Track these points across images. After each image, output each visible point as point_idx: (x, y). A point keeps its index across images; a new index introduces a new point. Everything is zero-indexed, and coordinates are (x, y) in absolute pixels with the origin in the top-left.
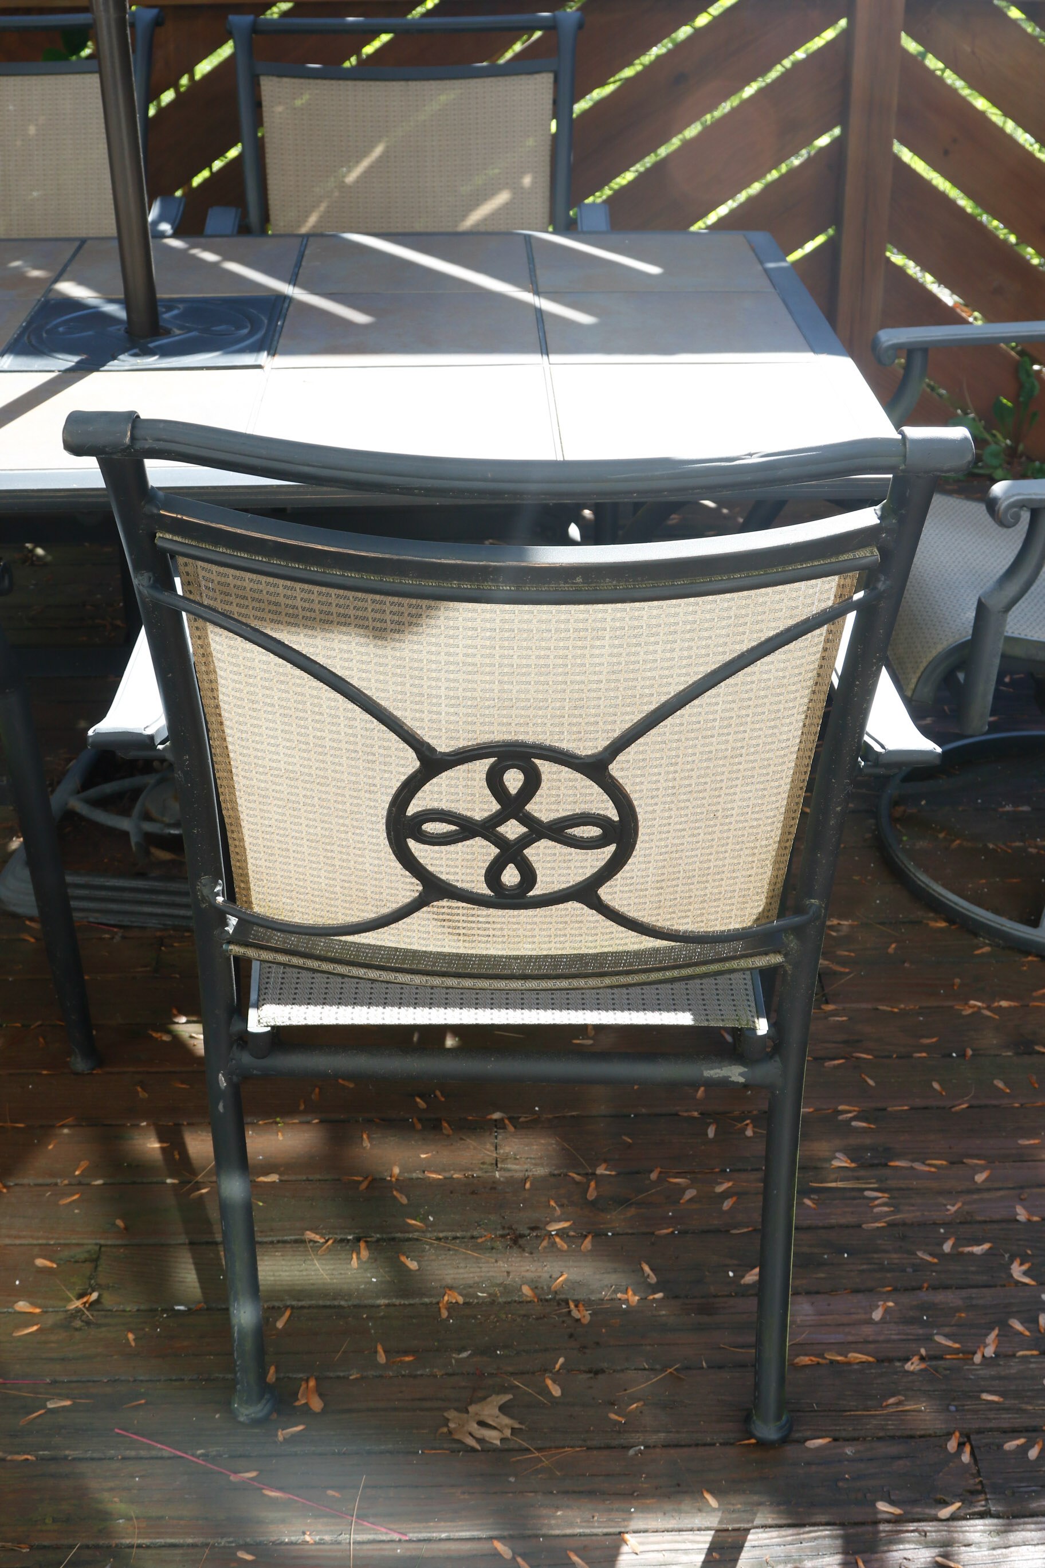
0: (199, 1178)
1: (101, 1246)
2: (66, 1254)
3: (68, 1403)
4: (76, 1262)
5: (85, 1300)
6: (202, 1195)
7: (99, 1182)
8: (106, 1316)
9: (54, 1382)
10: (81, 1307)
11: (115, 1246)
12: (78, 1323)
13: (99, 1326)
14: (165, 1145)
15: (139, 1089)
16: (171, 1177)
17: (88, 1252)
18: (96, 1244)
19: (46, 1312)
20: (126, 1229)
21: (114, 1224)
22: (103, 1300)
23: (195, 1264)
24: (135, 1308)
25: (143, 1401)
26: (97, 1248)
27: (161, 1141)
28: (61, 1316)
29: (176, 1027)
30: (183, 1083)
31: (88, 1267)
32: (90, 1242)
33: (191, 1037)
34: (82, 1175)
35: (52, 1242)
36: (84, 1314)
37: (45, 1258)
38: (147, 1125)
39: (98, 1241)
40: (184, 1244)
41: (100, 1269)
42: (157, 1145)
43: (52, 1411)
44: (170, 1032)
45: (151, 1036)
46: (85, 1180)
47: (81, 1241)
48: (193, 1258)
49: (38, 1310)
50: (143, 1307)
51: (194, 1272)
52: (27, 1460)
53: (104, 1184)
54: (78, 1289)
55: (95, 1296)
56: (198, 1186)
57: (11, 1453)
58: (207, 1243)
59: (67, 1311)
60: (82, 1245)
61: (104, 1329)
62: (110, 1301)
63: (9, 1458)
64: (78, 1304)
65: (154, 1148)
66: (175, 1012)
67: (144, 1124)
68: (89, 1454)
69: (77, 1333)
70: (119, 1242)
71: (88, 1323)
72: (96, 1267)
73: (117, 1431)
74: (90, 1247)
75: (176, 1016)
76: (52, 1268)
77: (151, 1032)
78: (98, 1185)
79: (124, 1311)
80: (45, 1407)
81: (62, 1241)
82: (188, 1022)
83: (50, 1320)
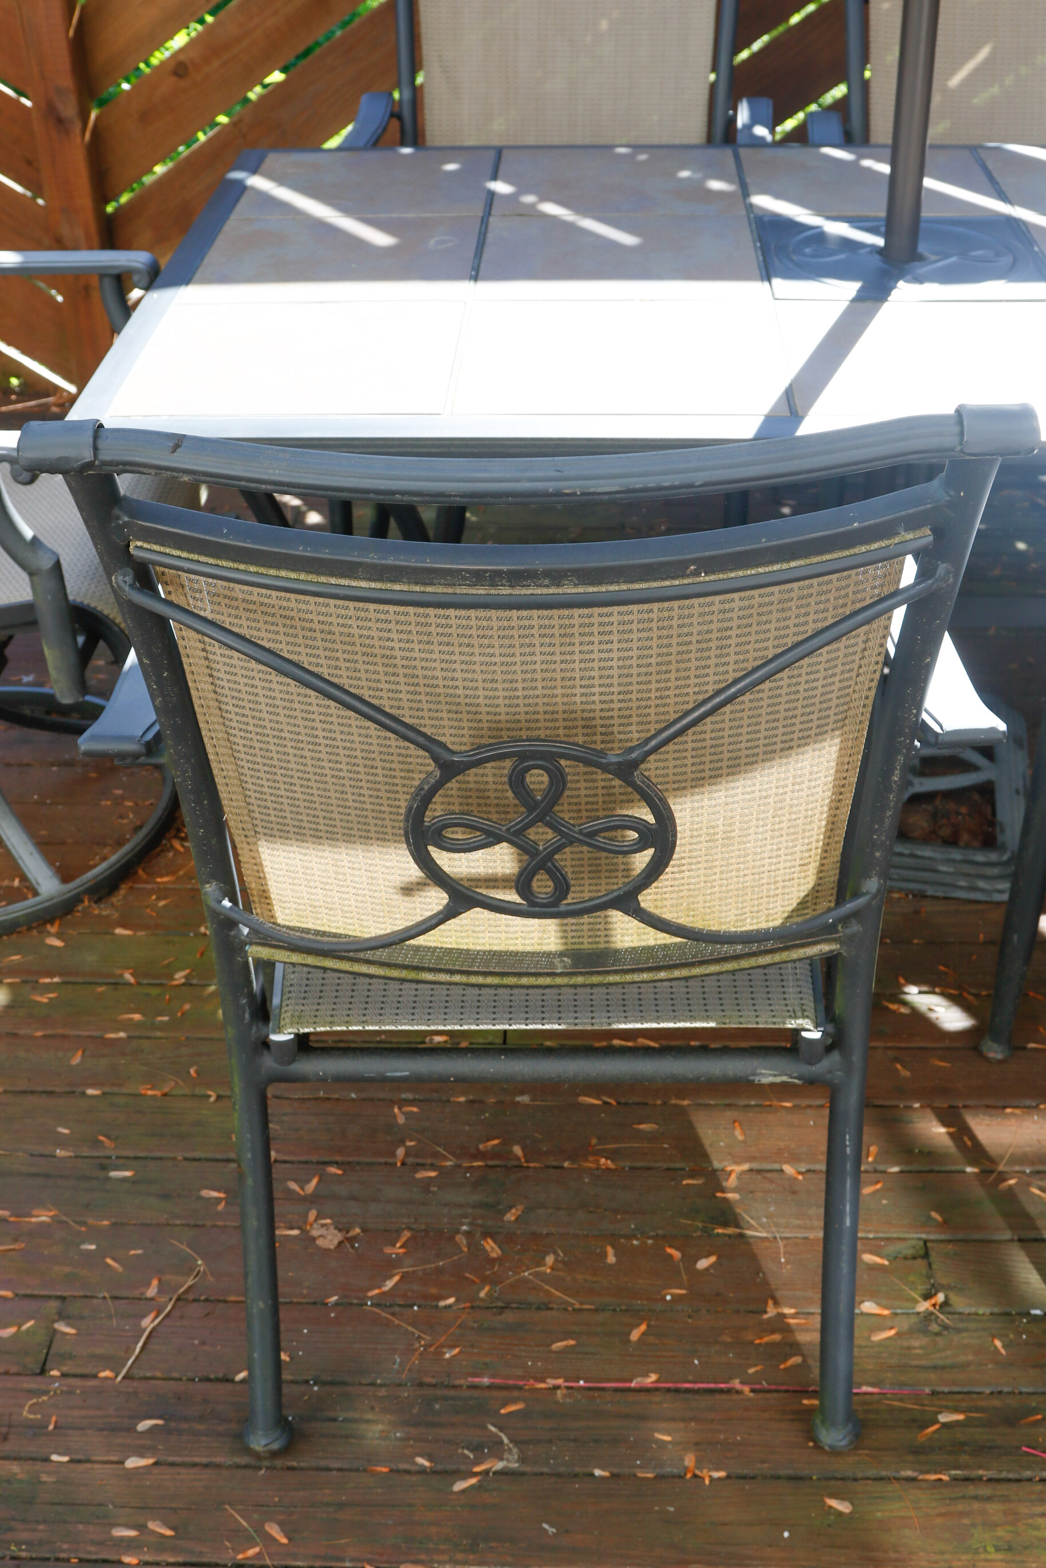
0: (1001, 1168)
1: (925, 1242)
2: (891, 1249)
3: (960, 1417)
4: (906, 1258)
5: (933, 1301)
6: (1010, 1187)
7: (895, 1169)
8: (962, 1320)
9: (934, 1393)
10: (932, 1309)
11: (941, 1241)
12: (935, 1328)
13: (959, 1331)
14: (952, 1130)
15: (899, 1066)
16: (971, 1165)
17: (914, 1247)
18: (919, 1239)
19: (896, 1314)
20: (945, 1222)
21: (930, 1217)
22: (951, 1302)
23: (1033, 1263)
24: (988, 1311)
25: (1039, 1417)
26: (921, 1243)
27: (945, 1124)
28: (914, 1319)
29: (908, 998)
30: (942, 1060)
31: (921, 1264)
32: (915, 1236)
33: (931, 1010)
34: (875, 1161)
35: (871, 1236)
36: (937, 1317)
37: (871, 1252)
38: (921, 1106)
39: (920, 1236)
40: (1012, 1240)
41: (934, 1266)
42: (943, 1130)
43: (945, 1425)
44: (905, 1003)
45: (887, 1008)
46: (881, 1168)
47: (902, 1236)
48: (1029, 1256)
49: (886, 1312)
50: (996, 1310)
51: (1035, 1272)
52: (940, 1480)
53: (901, 1172)
54: (922, 1288)
55: (941, 1297)
56: (1002, 1177)
57: (922, 1472)
58: (1036, 1240)
59: (918, 1313)
60: (905, 1239)
61: (965, 1334)
62: (961, 1304)
63: (921, 1477)
64: (924, 1306)
65: (940, 1134)
66: (902, 981)
67: (917, 1105)
68: (1004, 1475)
69: (938, 1339)
70: (943, 1237)
71: (945, 1327)
72: (930, 1265)
73: (1024, 1449)
74: (914, 1242)
75: (904, 985)
76: (883, 1265)
77: (886, 1004)
78: (895, 1173)
79: (977, 1314)
80: (937, 1421)
81: (881, 1235)
82: (920, 992)
83: (905, 1324)
